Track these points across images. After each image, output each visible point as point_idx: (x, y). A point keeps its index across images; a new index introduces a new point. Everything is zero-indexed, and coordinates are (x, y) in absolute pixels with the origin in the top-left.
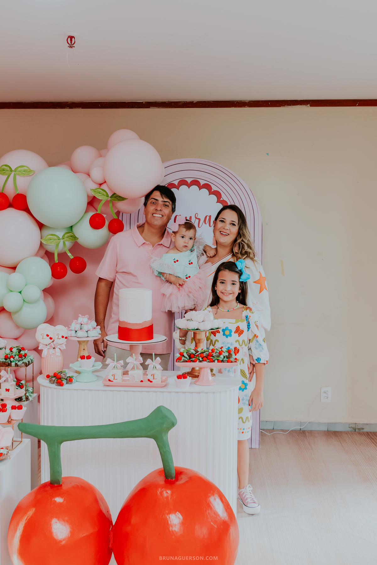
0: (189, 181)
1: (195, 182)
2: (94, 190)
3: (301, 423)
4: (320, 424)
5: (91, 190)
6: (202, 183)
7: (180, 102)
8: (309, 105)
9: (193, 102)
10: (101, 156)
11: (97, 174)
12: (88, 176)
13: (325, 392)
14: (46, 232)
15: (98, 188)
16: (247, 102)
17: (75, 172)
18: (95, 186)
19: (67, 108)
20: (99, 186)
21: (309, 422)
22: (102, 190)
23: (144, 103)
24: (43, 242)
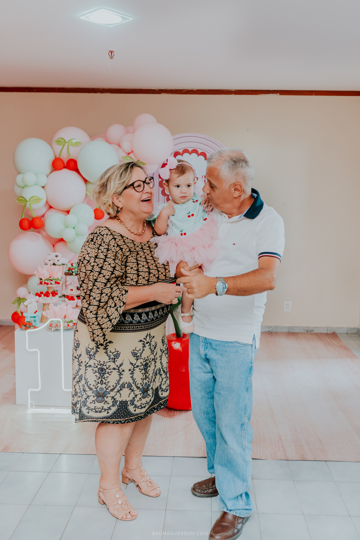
0: (190, 150)
1: (195, 151)
2: (124, 158)
3: (270, 327)
4: (283, 327)
5: (122, 157)
6: (200, 151)
7: (184, 90)
8: (278, 94)
9: (193, 90)
10: (128, 132)
11: (127, 146)
12: (119, 147)
13: (287, 305)
14: (90, 186)
15: (127, 156)
16: (233, 90)
17: (110, 143)
18: (125, 155)
19: (99, 93)
20: (127, 154)
21: (275, 326)
22: (130, 157)
23: (157, 90)
24: (88, 194)
